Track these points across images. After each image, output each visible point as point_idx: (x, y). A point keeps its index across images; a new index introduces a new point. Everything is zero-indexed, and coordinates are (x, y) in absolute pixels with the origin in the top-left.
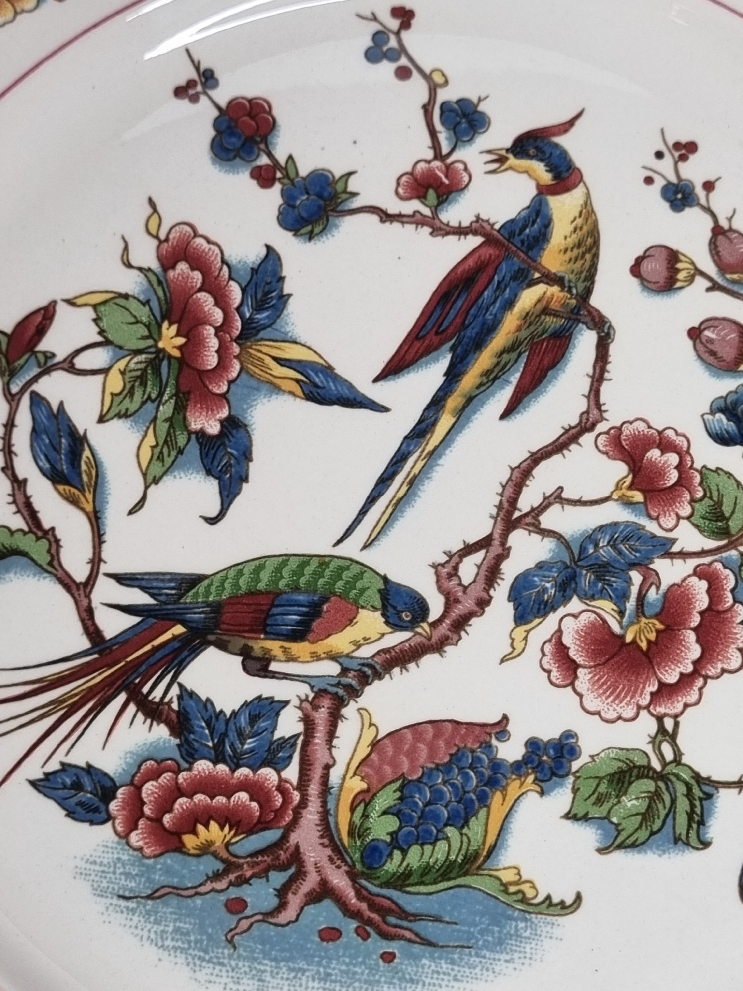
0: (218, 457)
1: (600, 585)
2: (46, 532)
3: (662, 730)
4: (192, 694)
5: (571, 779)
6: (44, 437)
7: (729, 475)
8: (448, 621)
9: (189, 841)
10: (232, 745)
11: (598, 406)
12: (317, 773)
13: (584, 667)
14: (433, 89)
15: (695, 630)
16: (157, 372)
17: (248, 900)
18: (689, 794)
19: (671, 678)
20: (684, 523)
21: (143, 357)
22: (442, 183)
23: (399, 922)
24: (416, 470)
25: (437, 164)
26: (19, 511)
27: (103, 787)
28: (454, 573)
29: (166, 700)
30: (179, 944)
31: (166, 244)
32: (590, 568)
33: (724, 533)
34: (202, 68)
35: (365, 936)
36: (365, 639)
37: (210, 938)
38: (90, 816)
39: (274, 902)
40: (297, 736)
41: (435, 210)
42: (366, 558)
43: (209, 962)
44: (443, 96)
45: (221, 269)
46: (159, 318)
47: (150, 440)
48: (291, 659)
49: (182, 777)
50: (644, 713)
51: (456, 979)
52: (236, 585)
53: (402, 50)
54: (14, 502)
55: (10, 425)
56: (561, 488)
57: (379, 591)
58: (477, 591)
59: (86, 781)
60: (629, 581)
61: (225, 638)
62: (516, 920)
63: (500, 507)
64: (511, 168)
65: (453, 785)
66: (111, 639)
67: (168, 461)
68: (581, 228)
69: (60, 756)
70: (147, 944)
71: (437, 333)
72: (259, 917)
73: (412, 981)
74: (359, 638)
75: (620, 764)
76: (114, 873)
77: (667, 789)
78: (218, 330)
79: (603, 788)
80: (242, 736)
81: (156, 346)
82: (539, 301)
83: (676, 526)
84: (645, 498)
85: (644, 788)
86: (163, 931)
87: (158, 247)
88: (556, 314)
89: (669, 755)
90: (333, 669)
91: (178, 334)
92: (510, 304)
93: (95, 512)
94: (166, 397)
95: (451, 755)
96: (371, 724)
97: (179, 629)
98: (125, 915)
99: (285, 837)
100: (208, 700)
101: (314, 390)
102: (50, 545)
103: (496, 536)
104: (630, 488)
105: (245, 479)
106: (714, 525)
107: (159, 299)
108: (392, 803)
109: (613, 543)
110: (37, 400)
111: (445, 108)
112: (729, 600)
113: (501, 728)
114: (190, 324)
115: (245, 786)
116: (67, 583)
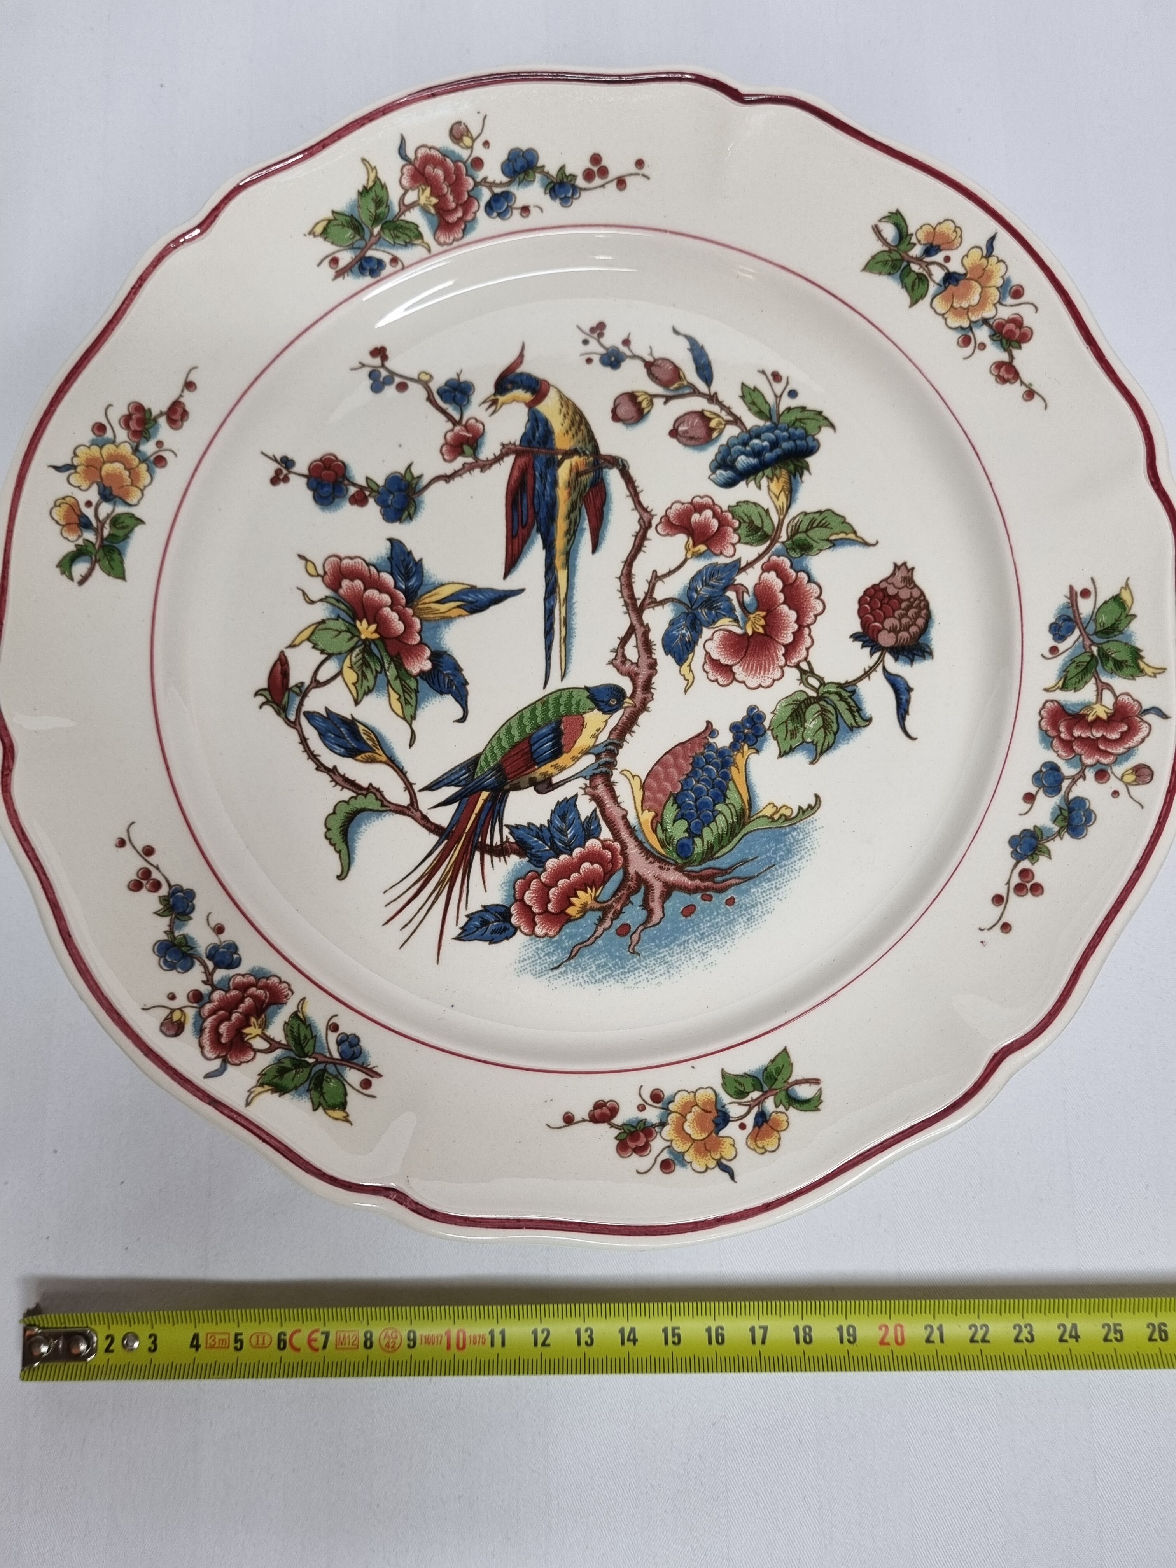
0: (441, 680)
1: (713, 612)
2: (368, 789)
3: (803, 672)
4: (517, 827)
5: (769, 733)
6: (329, 734)
7: (747, 502)
8: (639, 689)
9: (571, 911)
10: (560, 841)
11: (645, 510)
12: (621, 824)
13: (735, 665)
14: (426, 385)
15: (784, 603)
16: (372, 654)
17: (628, 922)
18: (842, 698)
19: (789, 639)
20: (738, 546)
21: (357, 651)
22: (468, 438)
23: (724, 878)
24: (563, 614)
25: (458, 428)
26: (343, 787)
27: (500, 914)
28: (625, 659)
29: (504, 840)
30: (605, 973)
31: (327, 576)
32: (701, 606)
33: (765, 537)
34: (278, 458)
35: (710, 898)
36: (598, 730)
37: (620, 958)
38: (504, 935)
39: (645, 913)
40: (595, 810)
41: (475, 455)
42: (567, 684)
43: (629, 972)
44: (435, 386)
45: (370, 570)
46: (351, 622)
47: (394, 696)
48: (562, 769)
49: (543, 877)
50: (786, 669)
51: (778, 889)
52: (501, 748)
53: (392, 374)
54: (337, 784)
55: (304, 741)
56: (655, 572)
57: (588, 697)
58: (645, 662)
59: (488, 916)
60: (729, 599)
61: (515, 782)
62: (789, 833)
63: (626, 604)
64: (503, 404)
65: (704, 780)
67: (413, 702)
68: (568, 413)
69: (463, 913)
70: (586, 985)
71: (523, 527)
72: (642, 928)
73: (753, 906)
74: (594, 732)
75: (792, 706)
76: (540, 958)
77: (827, 703)
78: (392, 607)
79: (791, 726)
80: (562, 832)
81: (360, 639)
82: (571, 471)
83: (735, 550)
84: (707, 546)
85: (814, 711)
86: (590, 973)
87: (323, 581)
88: (585, 472)
89: (816, 684)
90: (590, 759)
91: (369, 624)
92: (555, 483)
93: (389, 758)
94: (387, 666)
95: (691, 764)
96: (633, 777)
97: (485, 795)
98: (562, 978)
99: (626, 873)
100: (529, 824)
101: (472, 606)
102: (375, 794)
103: (635, 622)
104: (695, 545)
105: (466, 683)
106: (756, 537)
107: (344, 611)
108: (675, 813)
109: (705, 584)
110: (310, 716)
111: (441, 392)
112: (793, 573)
113: (710, 730)
114: (373, 613)
115: (583, 859)
116: (400, 810)
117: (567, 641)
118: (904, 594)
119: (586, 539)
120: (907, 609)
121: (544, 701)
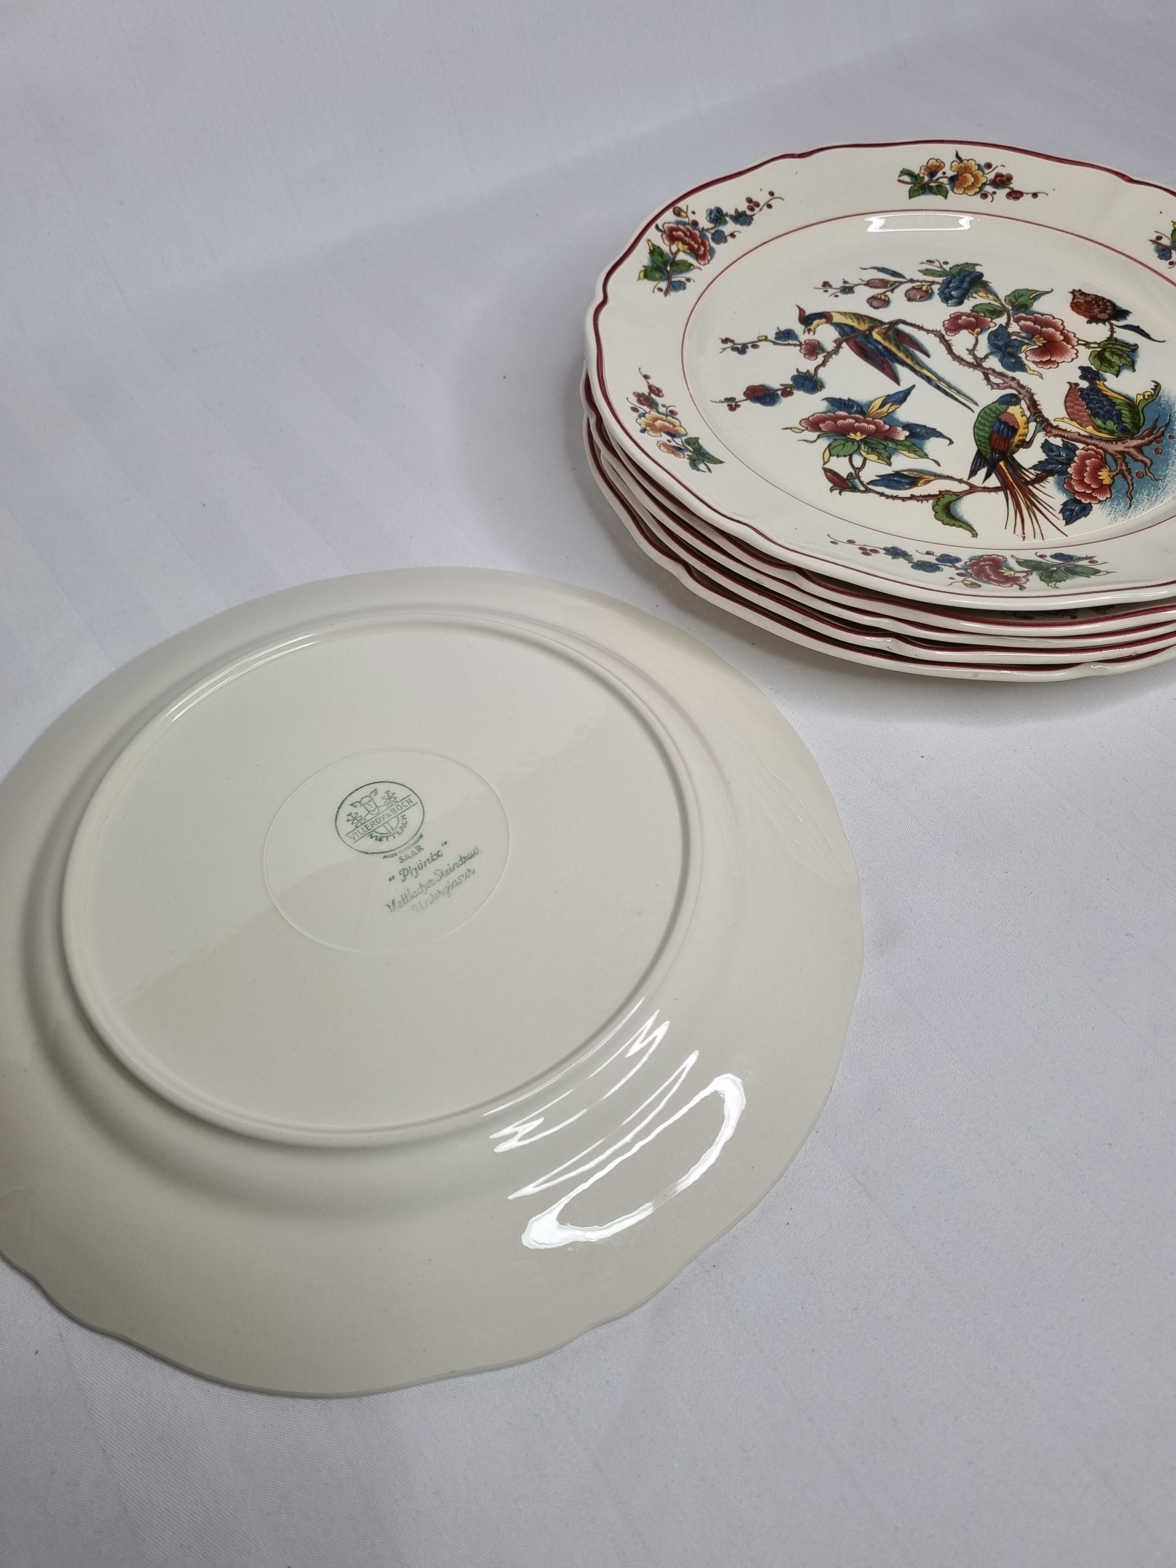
0: (920, 434)
1: (1014, 347)
2: (940, 493)
3: (1084, 345)
4: (1035, 466)
6: (891, 485)
7: (976, 305)
9: (1106, 482)
10: (1063, 460)
11: (933, 331)
12: (1082, 439)
13: (1051, 358)
14: (766, 340)
15: (1042, 327)
16: (871, 443)
17: (1138, 471)
18: (1114, 344)
19: (1062, 338)
20: (993, 321)
21: (862, 446)
22: (813, 347)
23: (1156, 431)
25: (803, 346)
26: (927, 500)
27: (1074, 503)
28: (996, 384)
30: (1154, 496)
31: (808, 428)
32: (1006, 348)
33: (1001, 311)
34: (723, 400)
35: (1161, 441)
37: (1153, 486)
38: (1087, 510)
39: (1140, 464)
41: (824, 351)
43: (1164, 489)
44: (771, 338)
45: (828, 415)
47: (905, 452)
49: (1074, 478)
50: (1075, 347)
52: (985, 443)
53: (743, 344)
54: (922, 500)
55: (882, 494)
56: (967, 349)
58: (1008, 380)
59: (1069, 507)
60: (1016, 339)
63: (970, 366)
67: (917, 449)
72: (1147, 469)
75: (1097, 358)
76: (1116, 508)
77: (1110, 349)
78: (858, 422)
79: (1106, 364)
80: (1059, 456)
81: (858, 441)
83: (994, 323)
84: (980, 328)
85: (1108, 354)
87: (809, 431)
89: (1096, 345)
91: (855, 434)
93: (936, 476)
94: (885, 444)
99: (1111, 454)
100: (1039, 462)
101: (897, 402)
102: (947, 494)
103: (983, 370)
105: (935, 430)
106: (997, 314)
107: (835, 436)
109: (996, 340)
110: (872, 482)
111: (776, 338)
112: (1032, 317)
114: (851, 429)
115: (1083, 460)
116: (967, 493)
117: (959, 392)
118: (1088, 299)
119: (919, 354)
120: (1097, 303)
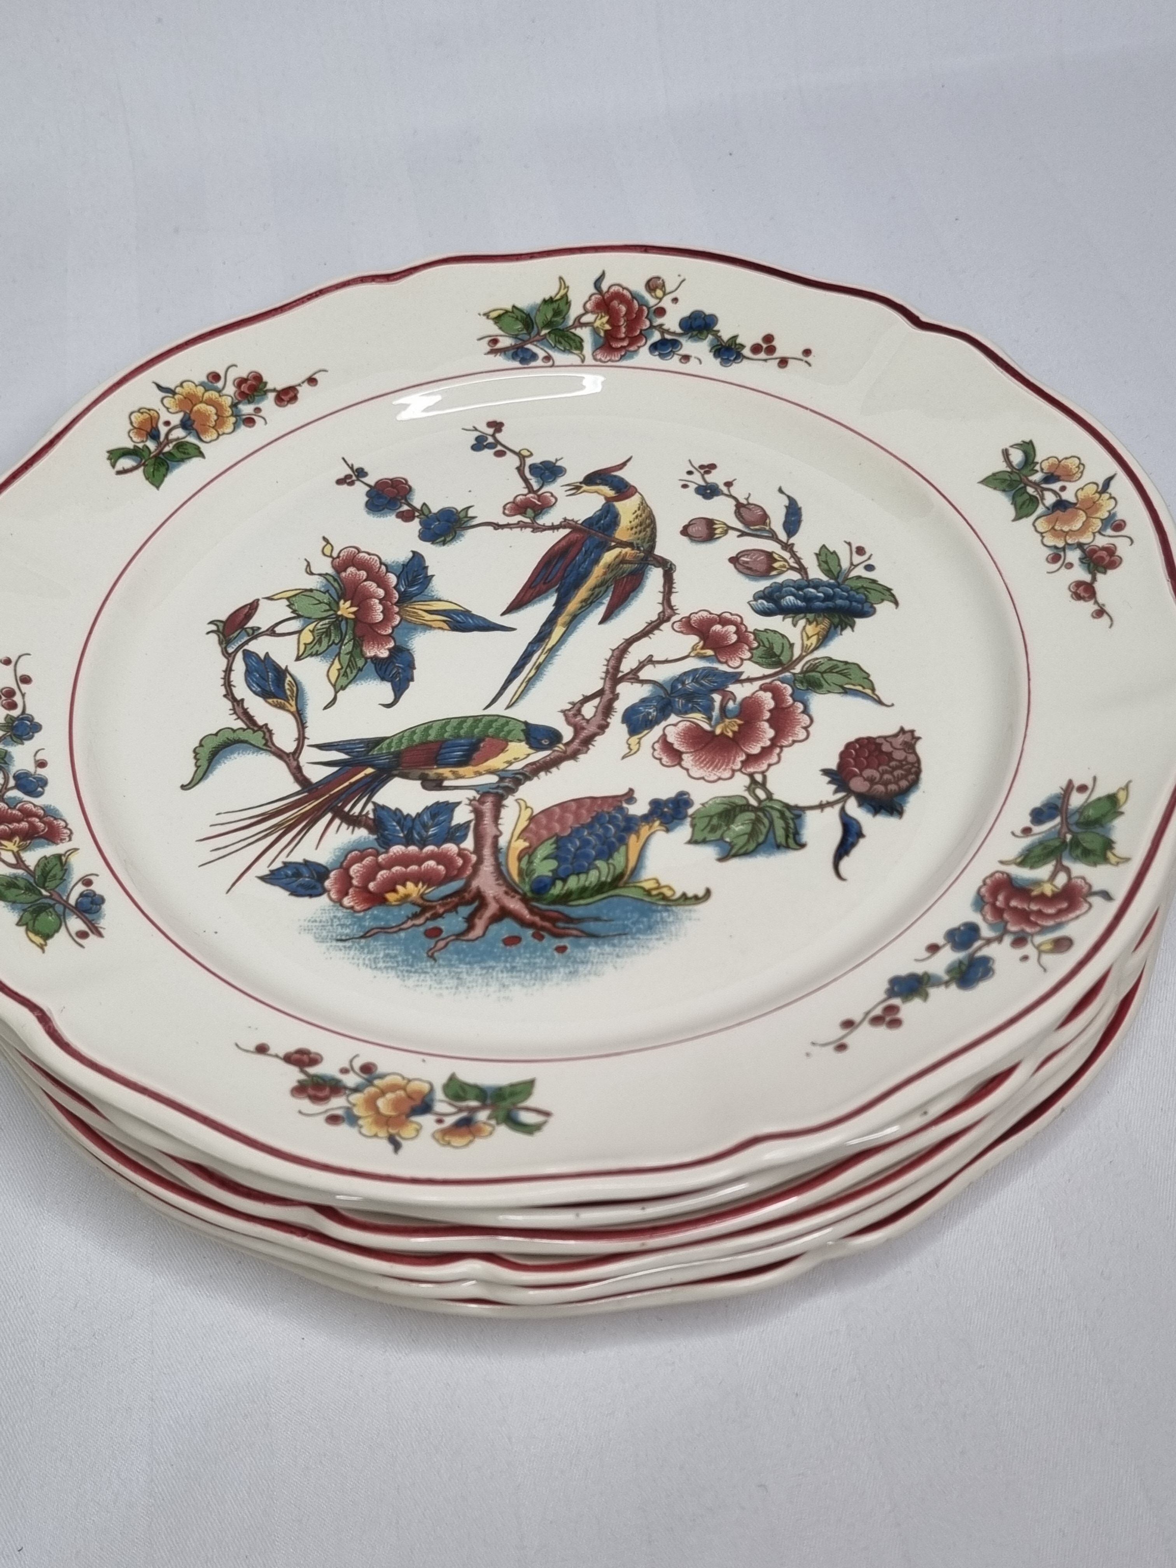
0: (389, 669)
1: (690, 705)
2: (260, 728)
3: (754, 781)
4: (383, 808)
5: (689, 820)
6: (255, 673)
7: (775, 632)
8: (577, 741)
9: (391, 897)
10: (418, 834)
11: (671, 607)
12: (488, 842)
13: (687, 753)
14: (522, 458)
15: (767, 721)
16: (338, 627)
17: (443, 927)
18: (783, 816)
19: (755, 750)
20: (747, 663)
21: (327, 621)
22: (536, 505)
23: (567, 925)
24: (541, 660)
25: (531, 495)
26: (239, 718)
27: (318, 873)
28: (579, 712)
29: (364, 813)
30: (390, 964)
31: (338, 560)
32: (680, 696)
33: (779, 663)
34: (355, 467)
35: (541, 938)
36: (515, 759)
37: (414, 956)
38: (309, 892)
39: (464, 926)
40: (470, 822)
41: (534, 519)
43: (416, 972)
44: (529, 461)
45: (380, 568)
46: (336, 597)
47: (337, 665)
48: (458, 777)
49: (381, 858)
50: (738, 774)
51: (618, 956)
53: (497, 442)
54: (235, 713)
55: (228, 671)
56: (651, 656)
57: (523, 730)
58: (597, 722)
59: (304, 871)
60: (712, 700)
61: (405, 771)
62: (660, 911)
63: (607, 672)
64: (584, 491)
65: (598, 836)
66: (316, 783)
67: (351, 676)
68: (641, 516)
70: (363, 968)
71: (544, 583)
72: (453, 938)
73: (582, 962)
74: (511, 758)
75: (725, 806)
76: (332, 925)
77: (765, 815)
78: (381, 601)
79: (715, 821)
80: (426, 827)
81: (335, 614)
82: (617, 557)
83: (741, 665)
84: (715, 653)
85: (747, 818)
86: (375, 958)
87: (332, 562)
88: (630, 562)
89: (762, 796)
90: (494, 779)
91: (351, 606)
92: (597, 561)
93: (298, 711)
94: (346, 641)
95: (592, 818)
96: (527, 807)
97: (369, 770)
98: (343, 951)
99: (468, 884)
100: (397, 809)
101: (457, 625)
102: (264, 733)
103: (607, 688)
104: (702, 648)
105: (412, 680)
106: (769, 661)
107: (335, 588)
108: (550, 852)
109: (695, 680)
110: (248, 655)
111: (533, 467)
112: (790, 701)
113: (629, 797)
114: (360, 598)
115: (431, 856)
116: (280, 754)
117: (530, 682)
118: (899, 755)
119: (601, 611)
120: (894, 769)
121: (477, 719)
